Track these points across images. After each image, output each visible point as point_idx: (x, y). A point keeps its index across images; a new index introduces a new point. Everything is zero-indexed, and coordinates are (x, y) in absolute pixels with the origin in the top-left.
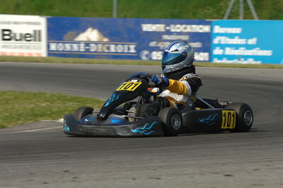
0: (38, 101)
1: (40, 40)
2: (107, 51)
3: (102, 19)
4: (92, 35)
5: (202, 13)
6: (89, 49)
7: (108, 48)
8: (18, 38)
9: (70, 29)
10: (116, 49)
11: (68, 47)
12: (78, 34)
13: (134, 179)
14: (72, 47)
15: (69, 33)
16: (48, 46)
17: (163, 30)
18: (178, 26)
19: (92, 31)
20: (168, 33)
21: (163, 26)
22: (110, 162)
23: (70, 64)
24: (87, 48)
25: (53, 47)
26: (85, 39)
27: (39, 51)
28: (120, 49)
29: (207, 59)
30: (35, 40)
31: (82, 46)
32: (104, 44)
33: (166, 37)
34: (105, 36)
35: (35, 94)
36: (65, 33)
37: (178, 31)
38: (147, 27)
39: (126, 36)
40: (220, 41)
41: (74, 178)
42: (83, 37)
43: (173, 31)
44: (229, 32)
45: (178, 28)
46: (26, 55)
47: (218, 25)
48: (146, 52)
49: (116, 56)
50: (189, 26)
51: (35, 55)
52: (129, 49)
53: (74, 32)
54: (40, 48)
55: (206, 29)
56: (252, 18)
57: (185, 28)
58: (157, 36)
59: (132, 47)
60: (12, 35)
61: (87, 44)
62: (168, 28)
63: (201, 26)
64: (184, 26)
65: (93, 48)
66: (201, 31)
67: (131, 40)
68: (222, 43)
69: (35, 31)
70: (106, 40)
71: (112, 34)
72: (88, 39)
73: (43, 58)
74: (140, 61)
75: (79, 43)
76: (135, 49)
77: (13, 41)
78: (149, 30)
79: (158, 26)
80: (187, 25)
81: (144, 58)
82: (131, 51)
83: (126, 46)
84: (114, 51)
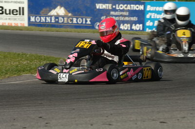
0: (21, 60)
1: (23, 14)
2: (71, 22)
4: (60, 11)
6: (58, 21)
7: (72, 20)
8: (8, 12)
9: (44, 6)
10: (77, 21)
11: (43, 19)
12: (50, 10)
13: (92, 125)
14: (46, 19)
15: (44, 9)
16: (29, 19)
17: (110, 8)
18: (121, 5)
19: (60, 8)
20: (115, 10)
21: (110, 5)
22: (74, 109)
23: (44, 32)
24: (57, 20)
25: (33, 19)
26: (56, 14)
27: (22, 22)
28: (80, 21)
29: (141, 29)
30: (20, 14)
31: (53, 18)
32: (68, 18)
33: (112, 13)
34: (69, 12)
35: (19, 54)
36: (41, 9)
37: (121, 9)
38: (99, 6)
39: (84, 12)
40: (151, 16)
41: (47, 123)
42: (53, 12)
43: (117, 8)
44: (157, 10)
45: (121, 7)
46: (13, 25)
47: (149, 5)
48: (98, 24)
49: (77, 26)
50: (129, 5)
51: (19, 25)
52: (86, 21)
53: (48, 9)
54: (23, 20)
55: (141, 7)
57: (126, 7)
58: (106, 12)
59: (88, 20)
60: (4, 10)
61: (57, 17)
62: (114, 7)
63: (137, 5)
64: (126, 5)
65: (61, 20)
66: (137, 9)
67: (88, 15)
68: (152, 17)
69: (20, 8)
70: (70, 15)
71: (74, 10)
72: (57, 13)
73: (26, 27)
74: (94, 30)
75: (51, 16)
76: (90, 21)
77: (4, 15)
78: (101, 8)
79: (107, 5)
80: (127, 4)
81: (97, 28)
82: (87, 23)
83: (84, 19)
84: (76, 22)
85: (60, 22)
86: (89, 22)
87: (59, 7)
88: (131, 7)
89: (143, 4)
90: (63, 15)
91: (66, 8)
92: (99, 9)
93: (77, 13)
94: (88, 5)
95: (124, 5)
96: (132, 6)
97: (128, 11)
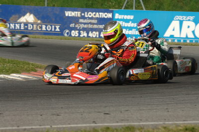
3: (37, 7)
4: (29, 18)
5: (108, 5)
9: (14, 13)
10: (46, 28)
12: (20, 17)
15: (14, 16)
17: (79, 16)
18: (90, 13)
19: (30, 15)
21: (79, 13)
26: (24, 21)
28: (49, 28)
32: (37, 25)
33: (81, 21)
34: (39, 19)
36: (11, 16)
37: (90, 16)
38: (68, 14)
39: (54, 19)
43: (86, 16)
44: (125, 18)
45: (90, 15)
47: (117, 13)
48: (67, 31)
49: (46, 33)
50: (97, 13)
52: (55, 28)
53: (17, 16)
55: (110, 15)
56: (142, 9)
57: (95, 15)
58: (75, 20)
59: (58, 27)
62: (83, 14)
63: (106, 13)
64: (94, 13)
65: (30, 27)
66: (106, 17)
67: (57, 22)
70: (39, 22)
71: (44, 18)
72: (27, 20)
74: (63, 37)
76: (59, 28)
78: (70, 15)
79: (76, 12)
80: (96, 12)
81: (66, 35)
82: (56, 30)
83: (53, 27)
84: (45, 30)
85: (29, 29)
86: (58, 30)
87: (28, 14)
88: (99, 15)
89: (112, 12)
90: (32, 22)
91: (35, 15)
92: (68, 17)
93: (46, 20)
94: (57, 13)
95: (92, 12)
96: (101, 13)
97: (97, 18)
